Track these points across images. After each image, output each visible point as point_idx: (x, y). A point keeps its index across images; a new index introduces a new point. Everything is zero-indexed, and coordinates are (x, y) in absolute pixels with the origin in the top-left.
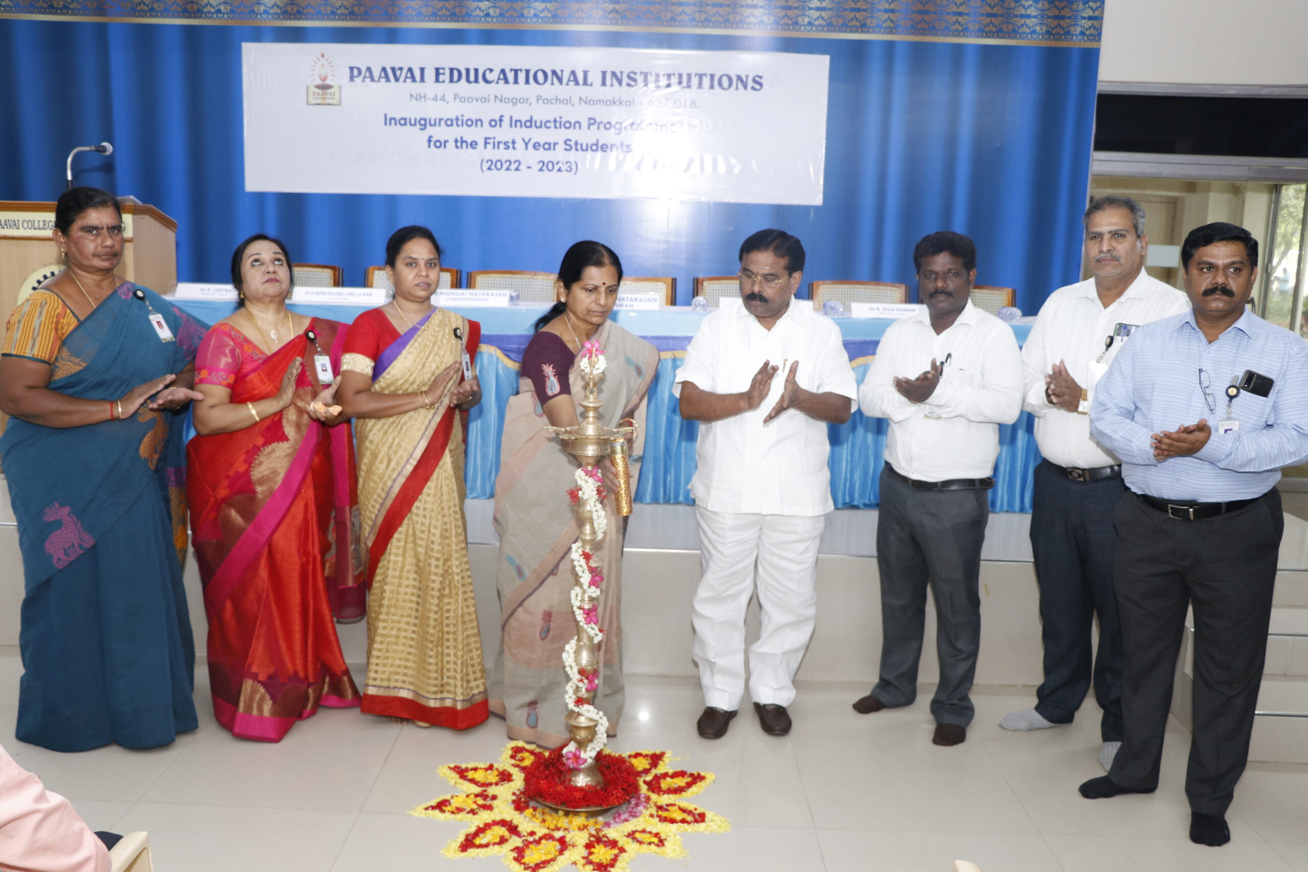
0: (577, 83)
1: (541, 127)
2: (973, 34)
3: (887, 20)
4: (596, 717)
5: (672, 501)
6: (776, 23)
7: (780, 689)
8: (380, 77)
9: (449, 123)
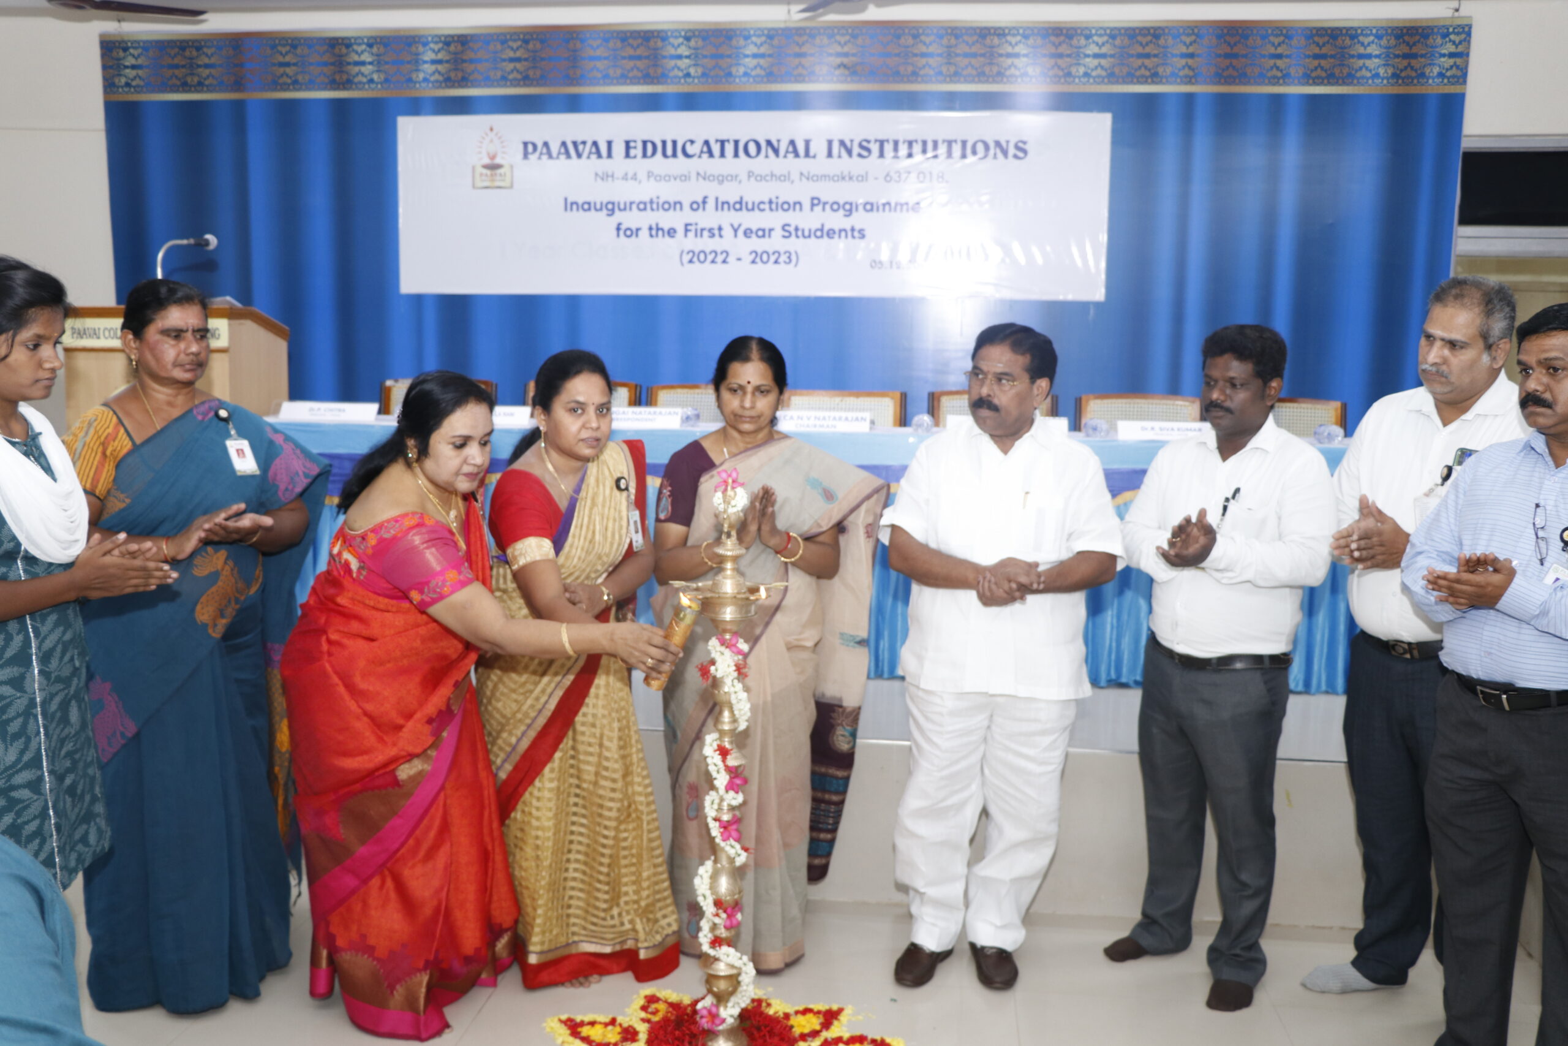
0: (797, 155)
1: (753, 209)
2: (1296, 81)
3: (1184, 67)
4: (738, 963)
5: (886, 675)
6: (1047, 75)
7: (1004, 927)
8: (559, 153)
9: (642, 206)
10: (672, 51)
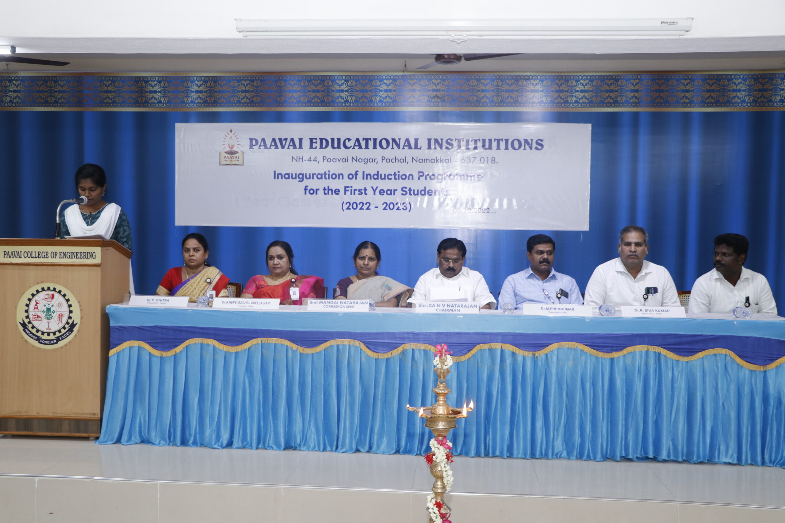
0: (410, 148)
1: (385, 179)
2: (697, 105)
3: (632, 98)
6: (552, 102)
8: (271, 145)
9: (319, 176)
10: (338, 88)
